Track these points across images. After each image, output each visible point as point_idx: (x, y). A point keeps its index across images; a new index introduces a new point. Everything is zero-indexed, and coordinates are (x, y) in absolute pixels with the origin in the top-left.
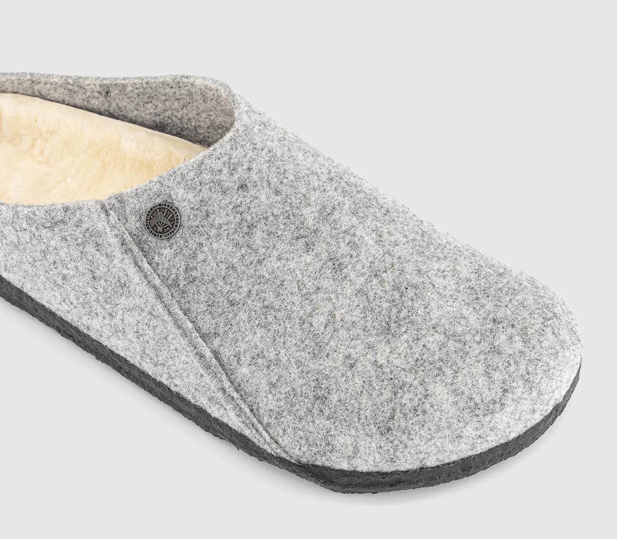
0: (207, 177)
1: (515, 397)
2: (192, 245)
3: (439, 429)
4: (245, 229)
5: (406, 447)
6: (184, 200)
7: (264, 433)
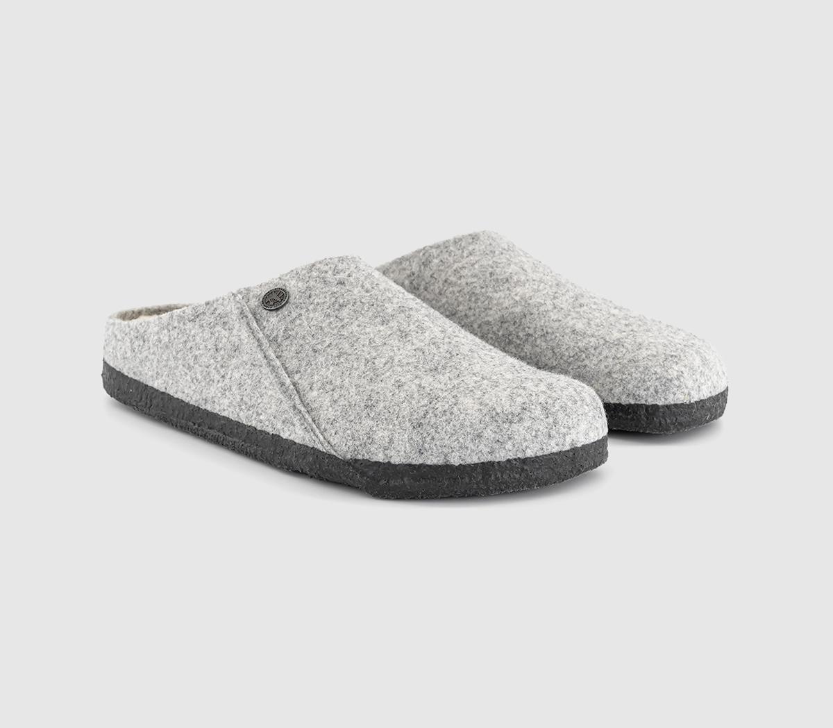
0: (315, 274)
1: (532, 416)
2: (294, 315)
3: (462, 426)
4: (337, 306)
5: (433, 439)
6: (293, 287)
7: (320, 435)
